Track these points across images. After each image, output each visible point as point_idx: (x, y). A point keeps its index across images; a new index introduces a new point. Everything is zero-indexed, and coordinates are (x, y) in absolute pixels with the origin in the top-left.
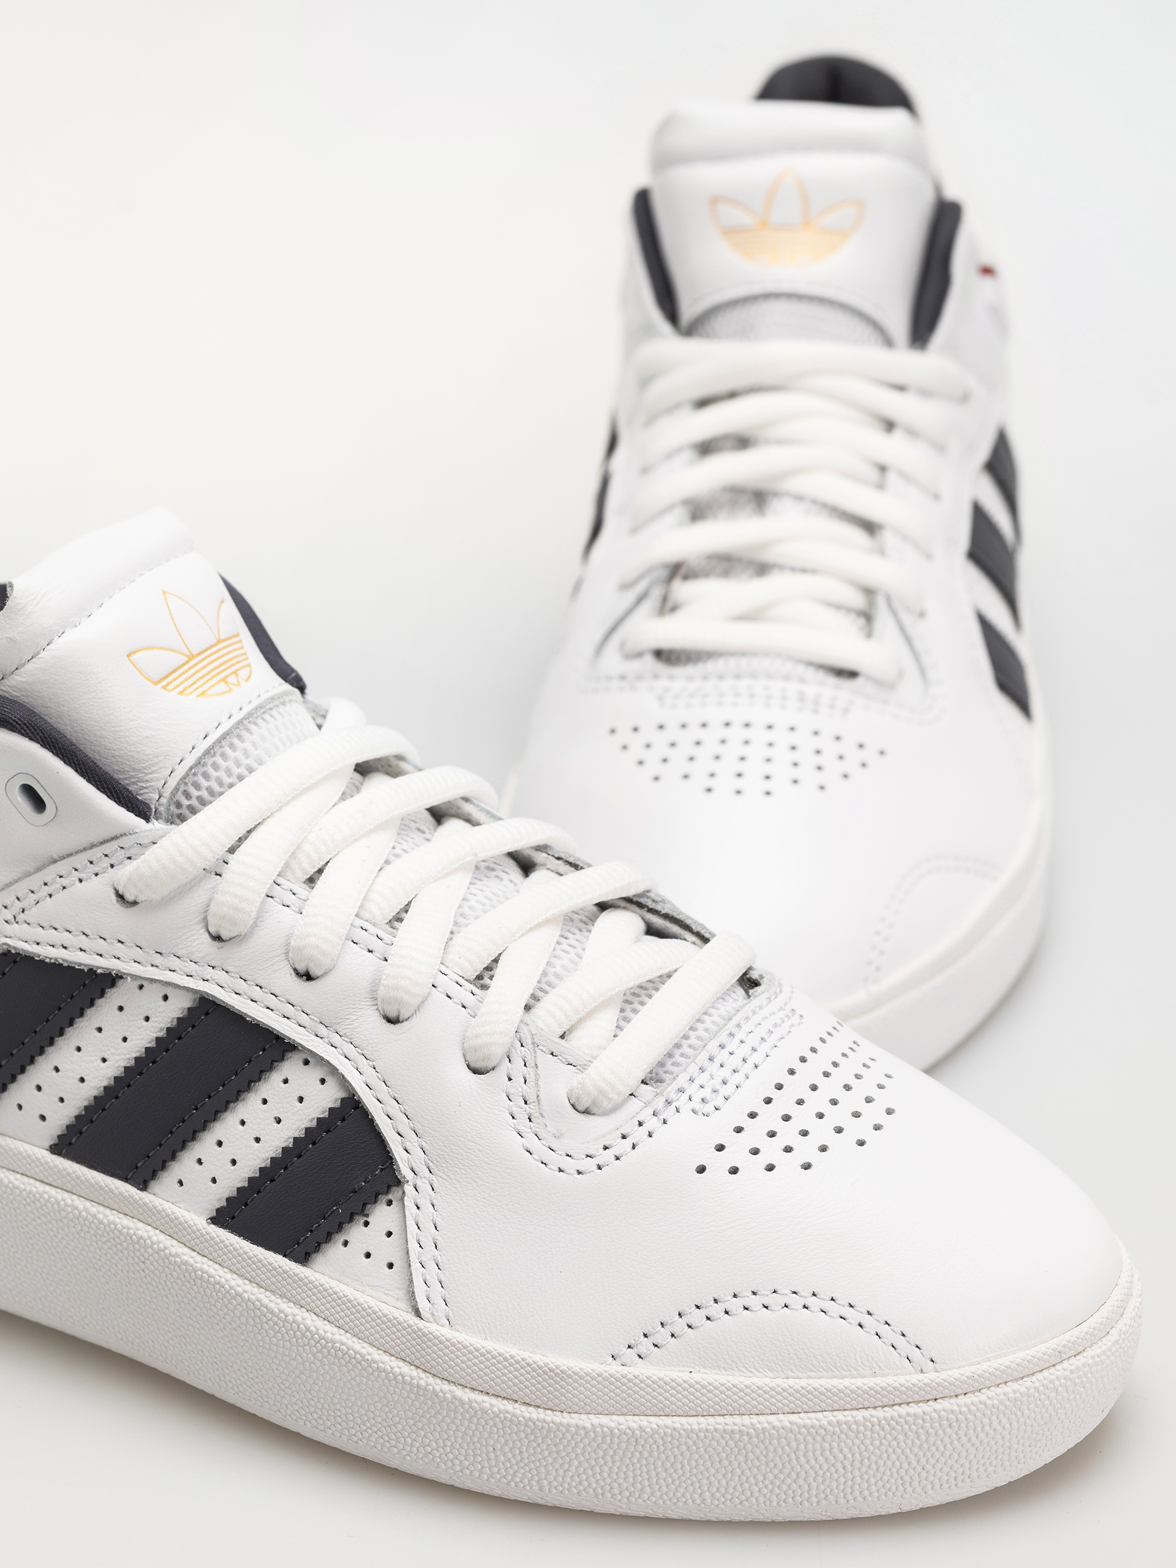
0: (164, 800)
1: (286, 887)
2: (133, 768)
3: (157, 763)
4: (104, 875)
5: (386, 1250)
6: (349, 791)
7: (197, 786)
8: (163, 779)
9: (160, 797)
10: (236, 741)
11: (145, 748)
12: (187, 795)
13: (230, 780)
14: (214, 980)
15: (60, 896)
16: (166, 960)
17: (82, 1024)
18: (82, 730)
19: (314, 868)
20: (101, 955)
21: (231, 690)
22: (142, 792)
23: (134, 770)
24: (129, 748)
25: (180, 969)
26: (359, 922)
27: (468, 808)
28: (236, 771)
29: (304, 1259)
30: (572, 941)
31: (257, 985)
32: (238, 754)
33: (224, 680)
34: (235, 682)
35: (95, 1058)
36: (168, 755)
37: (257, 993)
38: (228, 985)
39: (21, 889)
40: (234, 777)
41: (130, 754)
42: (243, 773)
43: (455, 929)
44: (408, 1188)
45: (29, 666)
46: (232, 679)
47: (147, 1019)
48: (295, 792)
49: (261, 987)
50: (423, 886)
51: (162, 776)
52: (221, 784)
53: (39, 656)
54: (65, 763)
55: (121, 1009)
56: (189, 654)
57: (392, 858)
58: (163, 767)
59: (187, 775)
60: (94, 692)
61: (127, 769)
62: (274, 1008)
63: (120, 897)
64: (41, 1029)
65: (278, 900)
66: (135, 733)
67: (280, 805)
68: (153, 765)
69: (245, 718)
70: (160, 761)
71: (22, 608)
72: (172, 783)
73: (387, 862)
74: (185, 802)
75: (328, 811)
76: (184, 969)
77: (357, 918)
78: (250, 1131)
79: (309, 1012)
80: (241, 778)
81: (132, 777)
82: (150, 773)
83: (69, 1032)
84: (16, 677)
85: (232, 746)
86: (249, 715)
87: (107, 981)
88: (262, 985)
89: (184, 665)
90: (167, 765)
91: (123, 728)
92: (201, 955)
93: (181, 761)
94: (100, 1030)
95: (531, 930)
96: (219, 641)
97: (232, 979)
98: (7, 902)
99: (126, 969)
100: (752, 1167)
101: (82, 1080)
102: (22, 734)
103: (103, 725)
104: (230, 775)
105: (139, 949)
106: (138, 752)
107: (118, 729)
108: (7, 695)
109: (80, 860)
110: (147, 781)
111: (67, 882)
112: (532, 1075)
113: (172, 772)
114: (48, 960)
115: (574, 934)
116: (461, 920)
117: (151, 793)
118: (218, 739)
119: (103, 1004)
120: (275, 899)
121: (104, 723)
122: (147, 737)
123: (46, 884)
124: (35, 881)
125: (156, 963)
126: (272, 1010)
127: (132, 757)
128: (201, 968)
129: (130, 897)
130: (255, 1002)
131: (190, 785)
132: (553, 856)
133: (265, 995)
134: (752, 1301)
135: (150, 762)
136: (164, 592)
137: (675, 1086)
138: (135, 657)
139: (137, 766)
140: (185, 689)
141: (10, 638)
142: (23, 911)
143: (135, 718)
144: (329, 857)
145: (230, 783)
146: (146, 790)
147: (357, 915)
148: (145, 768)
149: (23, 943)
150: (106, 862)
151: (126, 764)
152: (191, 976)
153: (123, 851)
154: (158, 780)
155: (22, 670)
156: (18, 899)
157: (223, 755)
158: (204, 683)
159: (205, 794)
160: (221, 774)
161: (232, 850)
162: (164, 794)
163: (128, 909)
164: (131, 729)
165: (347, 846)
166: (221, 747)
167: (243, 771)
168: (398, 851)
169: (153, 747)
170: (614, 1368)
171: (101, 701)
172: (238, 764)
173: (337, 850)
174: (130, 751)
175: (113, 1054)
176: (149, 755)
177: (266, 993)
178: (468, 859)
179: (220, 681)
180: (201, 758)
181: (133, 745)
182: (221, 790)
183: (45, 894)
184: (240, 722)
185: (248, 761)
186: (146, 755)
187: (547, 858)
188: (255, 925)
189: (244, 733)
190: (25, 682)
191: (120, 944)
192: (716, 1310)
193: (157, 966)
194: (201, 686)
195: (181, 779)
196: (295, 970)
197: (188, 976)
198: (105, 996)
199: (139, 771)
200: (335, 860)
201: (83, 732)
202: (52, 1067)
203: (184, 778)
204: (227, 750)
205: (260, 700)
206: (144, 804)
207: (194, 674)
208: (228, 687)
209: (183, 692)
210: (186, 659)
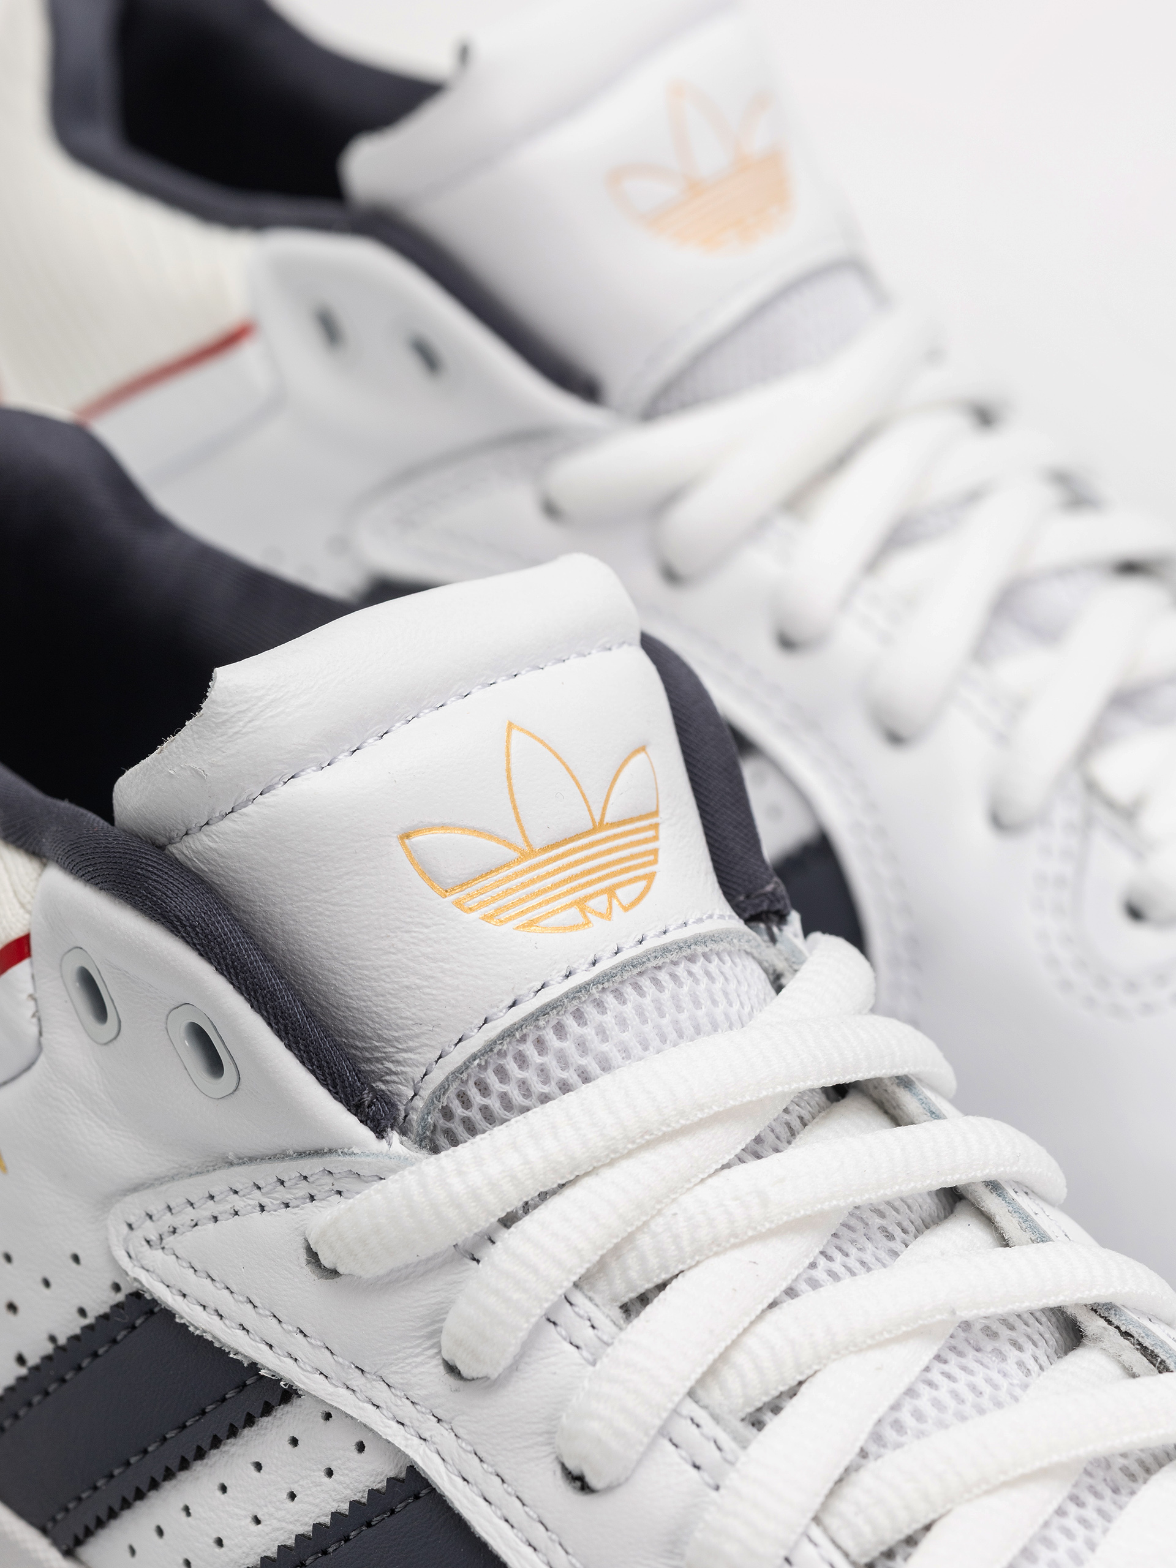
0: (419, 1103)
1: (582, 1312)
2: (379, 1036)
3: (417, 1036)
4: (296, 1210)
6: (770, 1138)
7: (484, 1088)
8: (424, 1065)
9: (416, 1095)
10: (570, 1022)
11: (402, 1005)
12: (464, 1099)
13: (546, 1089)
14: (434, 1443)
15: (228, 1224)
16: (369, 1385)
17: (233, 1450)
18: (300, 951)
19: (649, 1281)
20: (271, 1346)
21: (588, 922)
22: (388, 1078)
23: (380, 1038)
24: (374, 998)
25: (388, 1408)
26: (690, 1408)
27: (992, 1203)
28: (557, 1073)
30: (1090, 1513)
31: (498, 1475)
32: (568, 1046)
33: (581, 903)
34: (603, 909)
35: (243, 1513)
36: (438, 1026)
37: (495, 1489)
38: (452, 1460)
39: (176, 1192)
40: (553, 1083)
41: (375, 1009)
42: (571, 1081)
43: (872, 1448)
45: (226, 825)
46: (600, 903)
47: (330, 1473)
48: (647, 1137)
49: (503, 1481)
50: (833, 1356)
51: (422, 1060)
52: (527, 1091)
53: (244, 810)
54: (252, 1006)
55: (294, 1442)
57: (802, 1286)
58: (427, 1045)
59: (466, 1066)
60: (326, 891)
61: (369, 1034)
62: (515, 1525)
63: (313, 1257)
64: (172, 1437)
65: (564, 1333)
66: (388, 976)
67: (612, 1156)
68: (411, 1038)
69: (594, 982)
70: (423, 1033)
71: (223, 723)
72: (438, 1076)
73: (791, 1292)
74: (459, 1111)
75: (702, 1180)
76: (394, 1408)
77: (689, 1401)
79: (570, 1550)
80: (565, 1088)
81: (376, 1048)
82: (405, 1051)
83: (214, 1455)
84: (205, 838)
85: (560, 1030)
86: (607, 976)
87: (275, 1392)
88: (505, 1477)
89: (508, 865)
90: (433, 1043)
91: (368, 963)
92: (423, 1392)
93: (460, 1040)
94: (258, 1467)
95: (1006, 1484)
96: (594, 830)
97: (460, 1450)
98: (152, 1210)
99: (304, 1384)
101: (219, 1542)
102: (188, 943)
103: (335, 951)
104: (546, 1079)
105: (328, 1353)
106: (389, 1009)
107: (359, 963)
108: (189, 863)
109: (266, 1173)
110: (398, 1062)
111: (242, 1204)
113: (440, 1057)
114: (191, 1329)
115: (1097, 1495)
116: (890, 1434)
117: (401, 1084)
118: (532, 1014)
119: (269, 1425)
120: (559, 1328)
121: (336, 948)
122: (407, 987)
123: (212, 1197)
124: (196, 1187)
125: (353, 1384)
126: (512, 1526)
127: (380, 1016)
128: (419, 1416)
129: (326, 1261)
130: (490, 1503)
131: (471, 1083)
132: (1117, 1327)
133: (507, 1496)
135: (407, 1032)
136: (510, 726)
138: (416, 839)
139: (386, 1033)
140: (499, 910)
141: (197, 772)
142: (174, 1232)
143: (392, 950)
144: (681, 1267)
145: (542, 1094)
146: (394, 1078)
147: (691, 1394)
148: (397, 1039)
149: (163, 1287)
150: (304, 1189)
151: (368, 1025)
152: (403, 1424)
153: (328, 1180)
154: (415, 1065)
155: (213, 828)
156: (169, 1208)
157: (540, 1043)
158: (540, 905)
159: (494, 1103)
160: (531, 1076)
161: (508, 1221)
162: (422, 1092)
163: (323, 1281)
164: (383, 967)
165: (716, 1254)
166: (538, 1028)
167: (571, 1076)
168: (819, 1274)
169: (415, 1006)
171: (337, 909)
172: (564, 1064)
173: (697, 1258)
174: (376, 1006)
175: (271, 1515)
176: (406, 1018)
177: (509, 1494)
178: (939, 1317)
180: (495, 1042)
181: (382, 996)
182: (526, 1103)
183: (208, 1214)
184: (585, 988)
185: (583, 1062)
186: (401, 1018)
187: (1104, 1328)
188: (515, 1367)
189: (590, 1010)
190: (215, 850)
191: (300, 1336)
193: (354, 1391)
194: (534, 908)
195: (453, 1073)
196: (564, 1468)
197: (398, 1422)
198: (274, 1413)
199: (388, 1041)
200: (689, 1274)
201: (302, 956)
202: (182, 1506)
203: (460, 1071)
204: (550, 1036)
205: (641, 949)
206: (387, 1101)
207: (524, 885)
208: (585, 916)
209: (492, 916)
210: (515, 855)
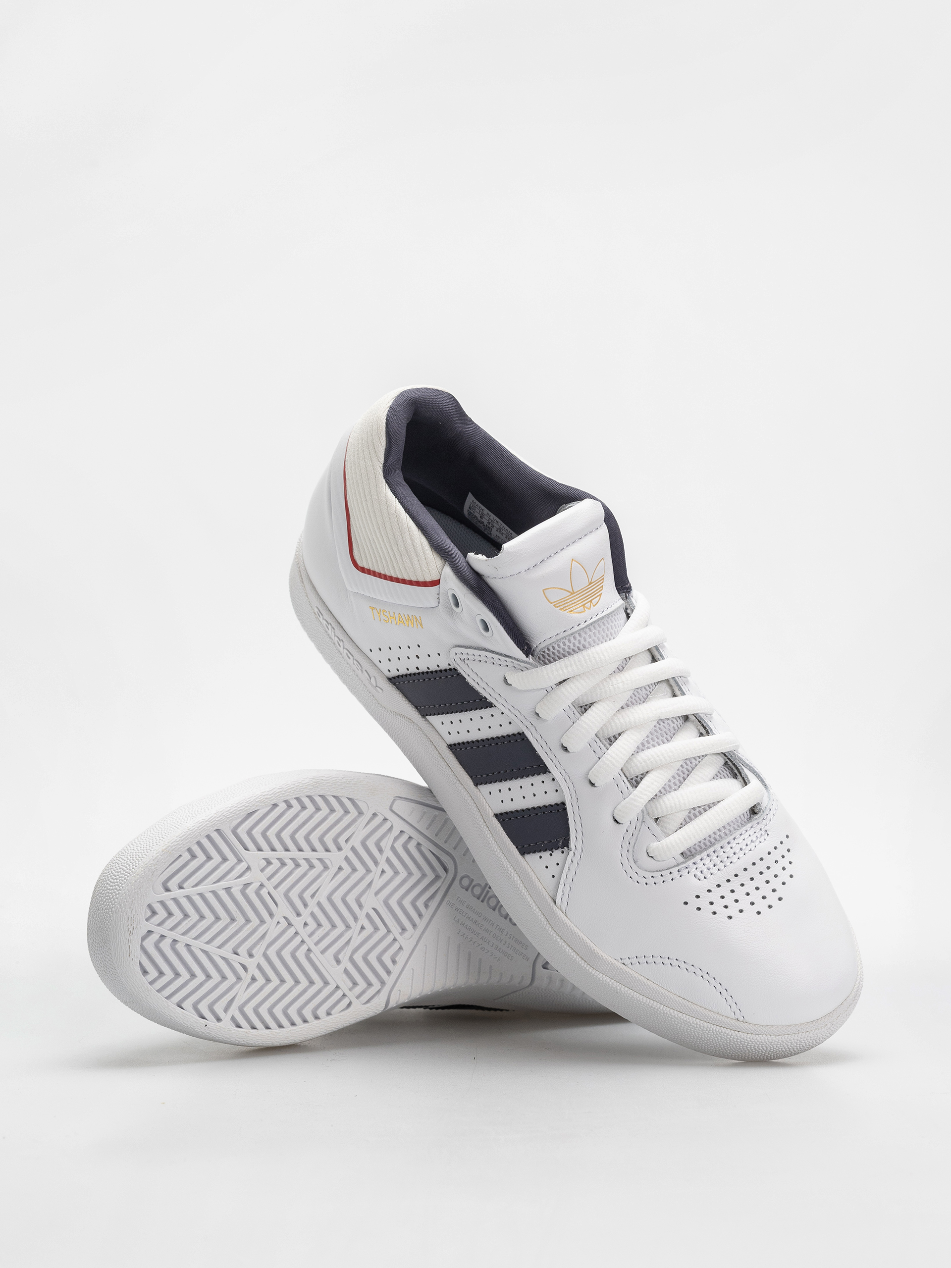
0: (538, 652)
1: (572, 710)
5: (555, 870)
8: (540, 642)
9: (537, 649)
12: (548, 649)
14: (529, 730)
15: (483, 664)
16: (515, 711)
17: (475, 712)
20: (491, 695)
21: (585, 611)
25: (519, 718)
29: (523, 852)
32: (577, 642)
33: (584, 605)
34: (589, 607)
38: (534, 735)
39: (470, 652)
43: (638, 750)
44: (571, 853)
45: (500, 581)
46: (588, 605)
47: (500, 726)
49: (546, 743)
50: (631, 726)
55: (492, 716)
56: (571, 591)
59: (551, 644)
63: (505, 679)
65: (567, 714)
69: (585, 627)
72: (543, 645)
74: (547, 652)
76: (521, 718)
78: (522, 792)
79: (561, 763)
81: (529, 635)
83: (470, 712)
84: (493, 581)
85: (575, 638)
86: (588, 626)
87: (487, 705)
89: (567, 597)
93: (550, 638)
96: (590, 584)
97: (536, 733)
98: (463, 653)
99: (497, 704)
100: (707, 909)
101: (468, 731)
105: (506, 701)
108: (488, 584)
109: (496, 656)
110: (534, 639)
111: (488, 660)
112: (637, 834)
113: (544, 641)
114: (470, 684)
117: (533, 646)
118: (569, 634)
120: (566, 712)
123: (480, 656)
124: (476, 652)
125: (510, 710)
126: (547, 754)
128: (526, 722)
129: (509, 682)
130: (542, 747)
131: (551, 647)
133: (546, 747)
134: (683, 965)
136: (572, 560)
137: (692, 861)
138: (546, 590)
140: (564, 607)
142: (468, 660)
144: (596, 700)
146: (531, 643)
150: (505, 663)
152: (522, 723)
153: (512, 664)
154: (538, 641)
155: (496, 580)
156: (468, 654)
157: (569, 640)
158: (574, 606)
161: (556, 684)
163: (507, 686)
170: (619, 964)
172: (580, 643)
173: (601, 699)
175: (484, 730)
177: (548, 747)
179: (581, 606)
180: (559, 640)
183: (478, 659)
188: (553, 719)
189: (583, 634)
191: (499, 696)
192: (667, 962)
194: (572, 607)
195: (547, 645)
196: (562, 744)
197: (520, 722)
198: (485, 709)
202: (459, 719)
203: (549, 645)
205: (597, 618)
206: (530, 647)
207: (571, 601)
208: (584, 609)
209: (562, 609)
210: (570, 594)
